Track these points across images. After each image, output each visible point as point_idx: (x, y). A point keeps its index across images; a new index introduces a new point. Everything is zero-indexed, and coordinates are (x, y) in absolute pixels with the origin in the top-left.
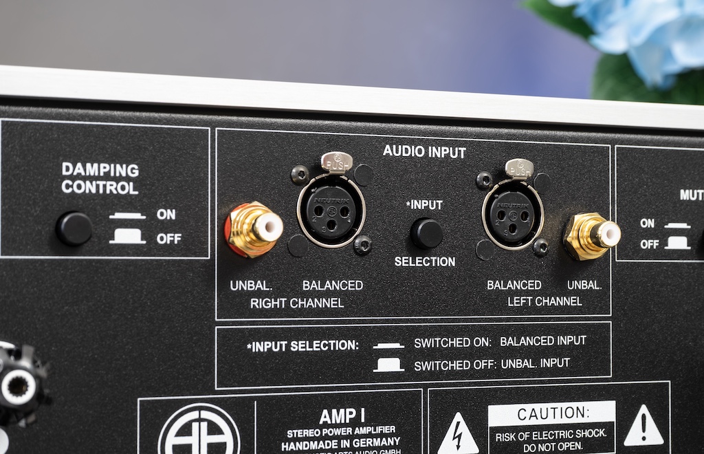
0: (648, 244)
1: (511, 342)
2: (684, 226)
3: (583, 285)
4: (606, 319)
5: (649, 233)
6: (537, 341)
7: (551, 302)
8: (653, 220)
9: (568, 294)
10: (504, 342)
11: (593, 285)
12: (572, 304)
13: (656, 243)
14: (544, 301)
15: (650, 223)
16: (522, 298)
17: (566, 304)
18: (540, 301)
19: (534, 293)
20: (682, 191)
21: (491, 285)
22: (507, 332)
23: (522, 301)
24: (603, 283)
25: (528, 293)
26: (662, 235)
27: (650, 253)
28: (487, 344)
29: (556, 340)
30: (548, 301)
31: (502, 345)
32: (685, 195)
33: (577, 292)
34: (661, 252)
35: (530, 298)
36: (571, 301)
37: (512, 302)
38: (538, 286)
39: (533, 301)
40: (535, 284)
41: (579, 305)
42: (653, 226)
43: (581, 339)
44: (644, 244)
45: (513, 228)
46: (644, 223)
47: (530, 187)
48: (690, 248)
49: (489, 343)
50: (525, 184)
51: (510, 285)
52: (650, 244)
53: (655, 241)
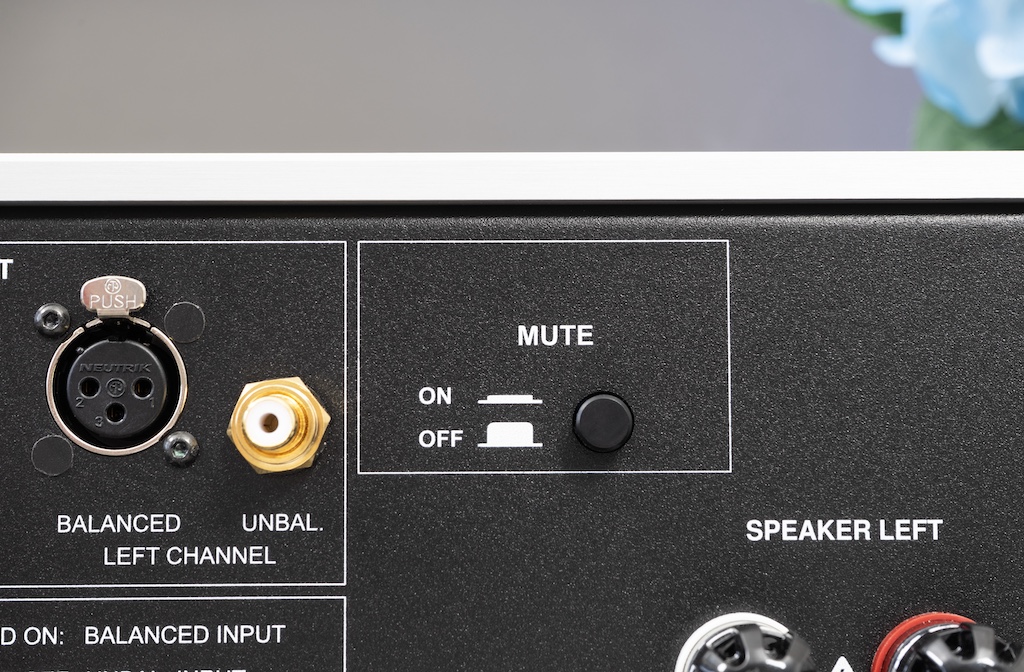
0: (434, 438)
1: (110, 635)
2: (527, 399)
3: (279, 522)
4: (335, 591)
5: (438, 417)
6: (170, 635)
7: (204, 557)
8: (449, 389)
9: (244, 542)
10: (92, 636)
11: (303, 523)
12: (252, 562)
13: (455, 437)
14: (186, 555)
15: (444, 396)
16: (135, 549)
17: (239, 560)
18: (175, 556)
19: (164, 540)
20: (522, 329)
21: (64, 524)
22: (102, 616)
23: (135, 556)
24: (327, 517)
25: (148, 539)
26: (476, 421)
27: (443, 456)
28: (54, 641)
29: (213, 634)
30: (196, 555)
31: (87, 642)
32: (528, 335)
33: (263, 537)
34: (471, 451)
35: (153, 549)
36: (250, 556)
37: (113, 557)
38: (173, 523)
39: (161, 555)
40: (171, 523)
41: (267, 562)
42: (448, 401)
43: (274, 631)
44: (427, 439)
45: (115, 412)
46: (427, 396)
47: (156, 331)
48: (540, 445)
49: (59, 638)
50: (146, 324)
51: (108, 523)
52: (440, 439)
53: (454, 432)
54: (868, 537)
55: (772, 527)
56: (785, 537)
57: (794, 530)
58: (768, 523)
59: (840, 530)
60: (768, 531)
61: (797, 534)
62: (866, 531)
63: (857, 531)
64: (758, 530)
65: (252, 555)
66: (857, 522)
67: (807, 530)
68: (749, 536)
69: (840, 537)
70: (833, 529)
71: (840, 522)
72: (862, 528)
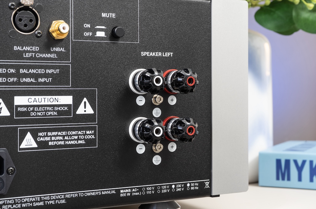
0: (87, 34)
1: (25, 71)
2: (103, 27)
3: (58, 49)
4: (68, 63)
5: (88, 30)
6: (37, 71)
7: (43, 56)
8: (90, 25)
9: (51, 53)
10: (21, 71)
11: (62, 50)
12: (53, 57)
13: (91, 34)
14: (40, 55)
15: (89, 26)
16: (30, 54)
17: (50, 57)
18: (38, 55)
19: (36, 52)
20: (103, 14)
21: (15, 48)
22: (23, 67)
23: (30, 55)
24: (67, 48)
25: (32, 52)
26: (95, 31)
27: (88, 38)
28: (14, 72)
29: (45, 71)
30: (42, 55)
31: (21, 72)
32: (104, 15)
33: (55, 52)
34: (93, 37)
35: (33, 54)
36: (52, 56)
37: (25, 55)
38: (37, 49)
39: (35, 55)
40: (36, 49)
41: (56, 57)
42: (89, 27)
43: (57, 71)
44: (86, 34)
45: (26, 26)
46: (86, 26)
47: (34, 9)
48: (106, 36)
49: (15, 71)
50: (31, 8)
51: (24, 48)
52: (88, 34)
53: (90, 33)
54: (161, 56)
55: (145, 53)
56: (148, 55)
57: (149, 54)
58: (145, 52)
59: (156, 54)
60: (145, 54)
61: (150, 55)
62: (161, 54)
63: (159, 54)
64: (143, 54)
65: (53, 56)
66: (159, 53)
67: (151, 54)
68: (142, 55)
69: (157, 56)
70: (155, 54)
71: (156, 53)
72: (160, 54)
